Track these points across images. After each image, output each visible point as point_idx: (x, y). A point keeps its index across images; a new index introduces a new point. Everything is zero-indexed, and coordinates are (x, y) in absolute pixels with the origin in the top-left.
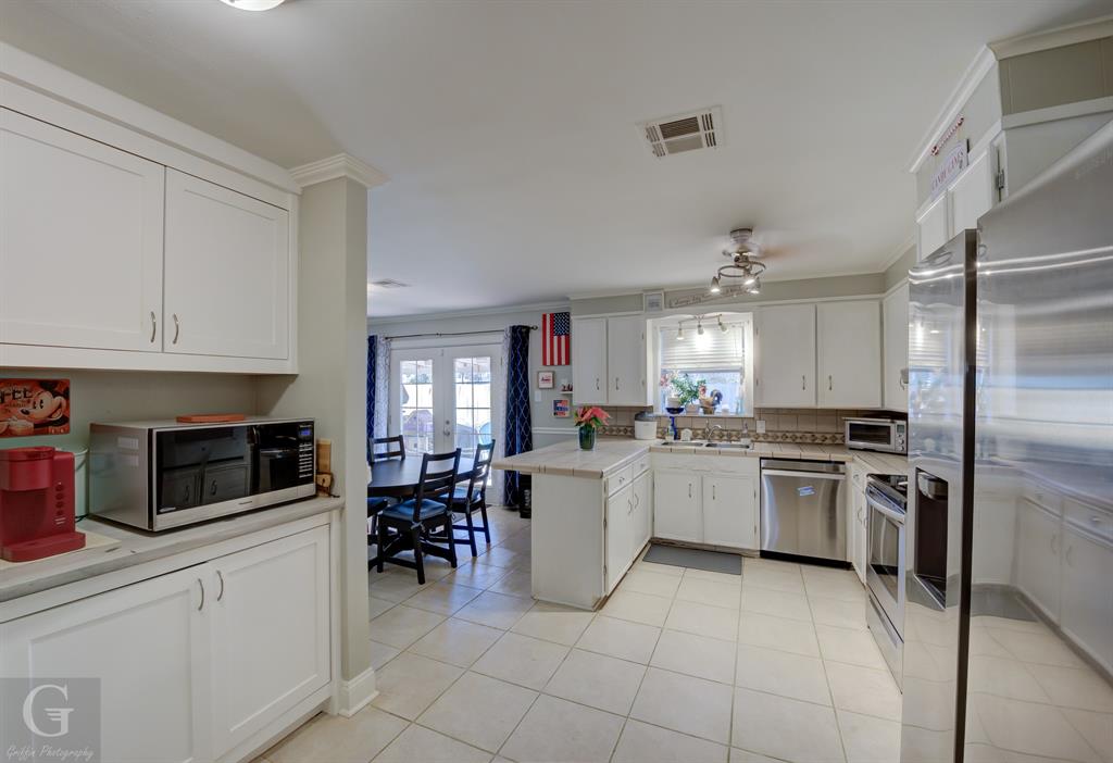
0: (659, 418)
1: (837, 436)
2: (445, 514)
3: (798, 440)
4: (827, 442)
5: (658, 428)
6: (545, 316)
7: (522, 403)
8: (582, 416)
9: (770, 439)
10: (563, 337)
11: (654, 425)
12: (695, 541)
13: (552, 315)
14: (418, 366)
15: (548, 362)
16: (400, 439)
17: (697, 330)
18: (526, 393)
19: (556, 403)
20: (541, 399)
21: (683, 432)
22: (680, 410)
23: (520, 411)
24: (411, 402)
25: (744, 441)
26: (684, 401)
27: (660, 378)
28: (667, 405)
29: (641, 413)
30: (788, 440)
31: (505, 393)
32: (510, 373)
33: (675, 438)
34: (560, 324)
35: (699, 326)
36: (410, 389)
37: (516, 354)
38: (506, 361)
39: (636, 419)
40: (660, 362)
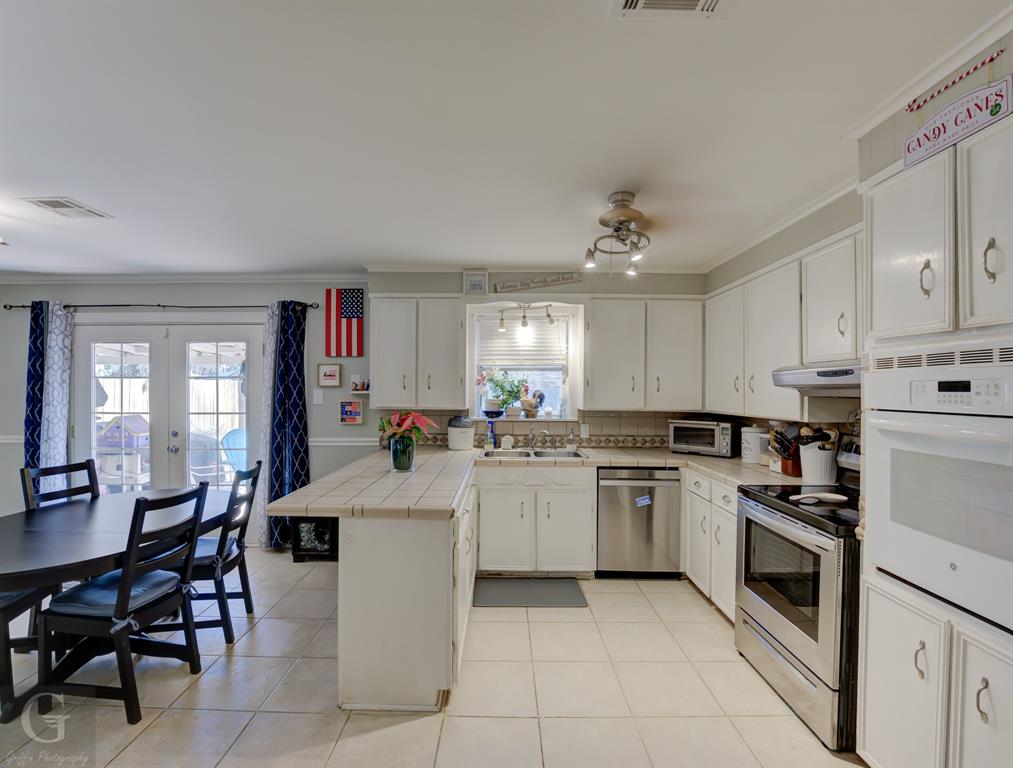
0: (476, 422)
1: (656, 438)
2: (179, 590)
3: (620, 445)
4: (648, 445)
5: (476, 435)
6: (328, 292)
7: (295, 405)
8: (399, 425)
9: (594, 444)
10: (355, 321)
11: (471, 431)
12: (530, 570)
13: (339, 292)
14: (123, 353)
15: (333, 352)
16: (88, 465)
17: (520, 322)
18: (301, 393)
19: (343, 406)
20: (321, 402)
21: (503, 439)
22: (499, 414)
23: (291, 418)
24: (111, 405)
25: (571, 448)
26: (505, 402)
27: (476, 377)
28: (484, 408)
29: (455, 418)
30: (610, 445)
31: (269, 394)
32: (277, 365)
33: (495, 447)
34: (350, 304)
35: (524, 317)
36: (110, 386)
37: (287, 340)
38: (271, 347)
39: (450, 425)
40: (476, 357)
